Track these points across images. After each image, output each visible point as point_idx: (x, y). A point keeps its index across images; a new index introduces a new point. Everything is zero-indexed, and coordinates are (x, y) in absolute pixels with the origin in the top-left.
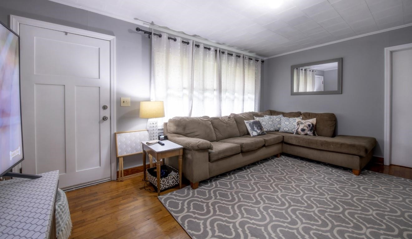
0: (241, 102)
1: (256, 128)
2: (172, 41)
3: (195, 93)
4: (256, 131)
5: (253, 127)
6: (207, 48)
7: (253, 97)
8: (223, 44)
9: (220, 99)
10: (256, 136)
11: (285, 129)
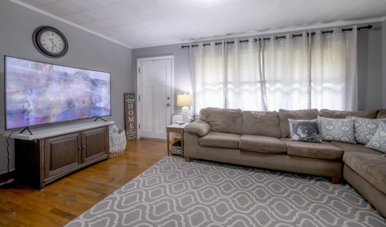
0: (307, 96)
1: (301, 131)
2: (207, 47)
3: (230, 86)
4: (298, 135)
5: (297, 128)
6: (244, 41)
7: (340, 87)
8: (267, 29)
9: (263, 92)
10: (295, 141)
11: (373, 144)
